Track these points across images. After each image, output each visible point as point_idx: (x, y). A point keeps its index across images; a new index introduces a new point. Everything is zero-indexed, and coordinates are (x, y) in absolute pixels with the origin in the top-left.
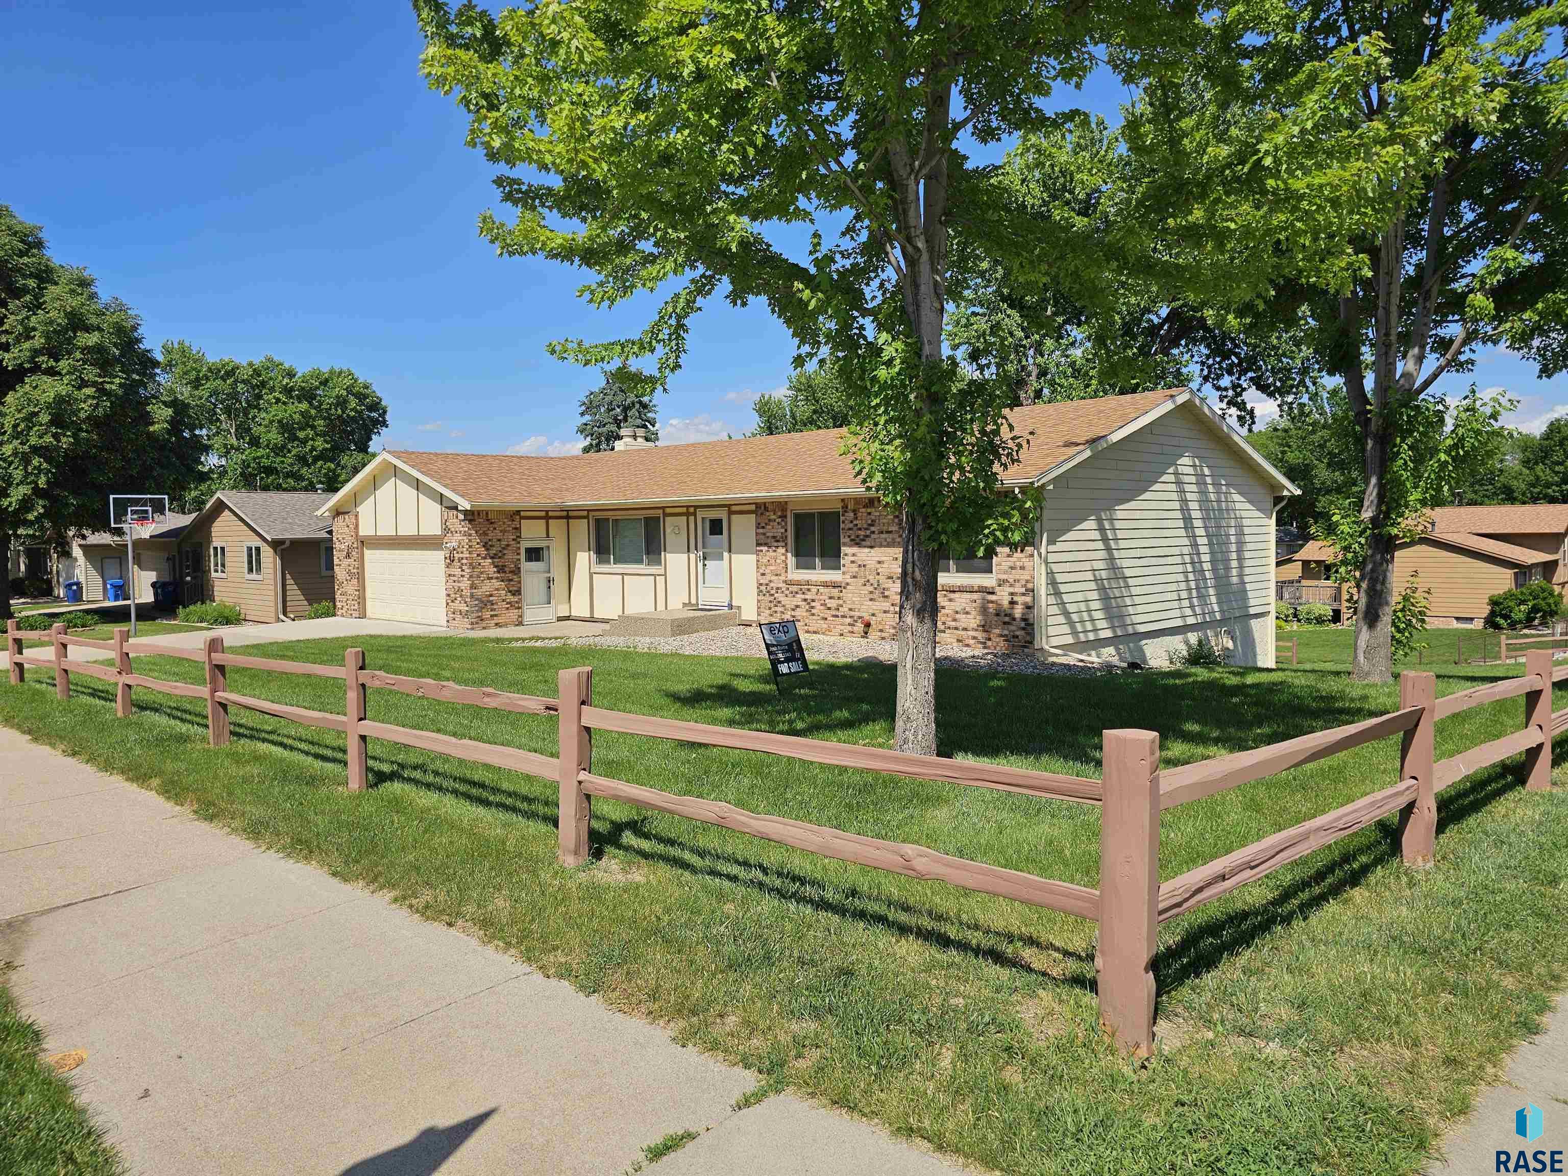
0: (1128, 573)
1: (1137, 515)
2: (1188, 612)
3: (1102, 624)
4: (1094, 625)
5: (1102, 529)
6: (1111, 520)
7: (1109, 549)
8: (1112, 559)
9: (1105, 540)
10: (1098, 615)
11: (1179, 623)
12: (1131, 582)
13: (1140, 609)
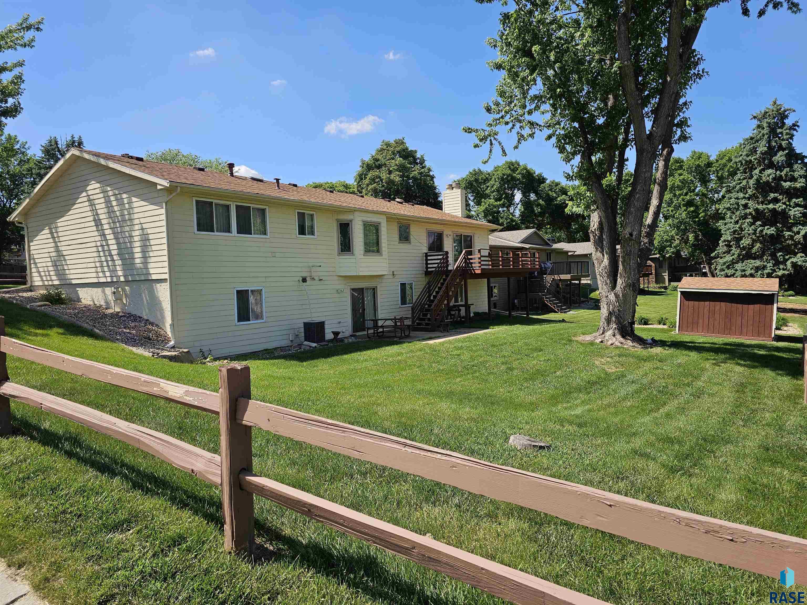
0: (65, 253)
1: (69, 223)
2: (101, 274)
3: (54, 278)
4: (51, 278)
5: (51, 233)
6: (57, 227)
7: (55, 242)
8: (57, 247)
9: (53, 238)
10: (52, 273)
11: (95, 280)
12: (67, 258)
13: (72, 271)
